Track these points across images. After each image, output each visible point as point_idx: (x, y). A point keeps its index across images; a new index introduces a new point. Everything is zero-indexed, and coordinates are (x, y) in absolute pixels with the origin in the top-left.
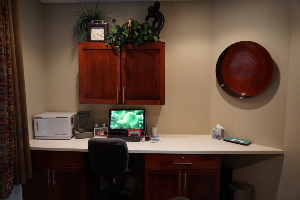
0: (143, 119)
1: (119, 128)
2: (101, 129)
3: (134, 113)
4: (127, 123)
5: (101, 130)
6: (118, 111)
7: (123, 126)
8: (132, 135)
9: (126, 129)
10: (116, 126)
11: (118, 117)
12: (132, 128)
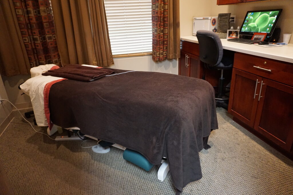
0: (274, 21)
1: (248, 31)
2: (234, 31)
3: (268, 14)
4: (256, 26)
5: (233, 33)
6: (254, 13)
7: (252, 29)
8: (256, 39)
9: (252, 33)
10: (246, 29)
11: (251, 20)
12: (259, 31)
